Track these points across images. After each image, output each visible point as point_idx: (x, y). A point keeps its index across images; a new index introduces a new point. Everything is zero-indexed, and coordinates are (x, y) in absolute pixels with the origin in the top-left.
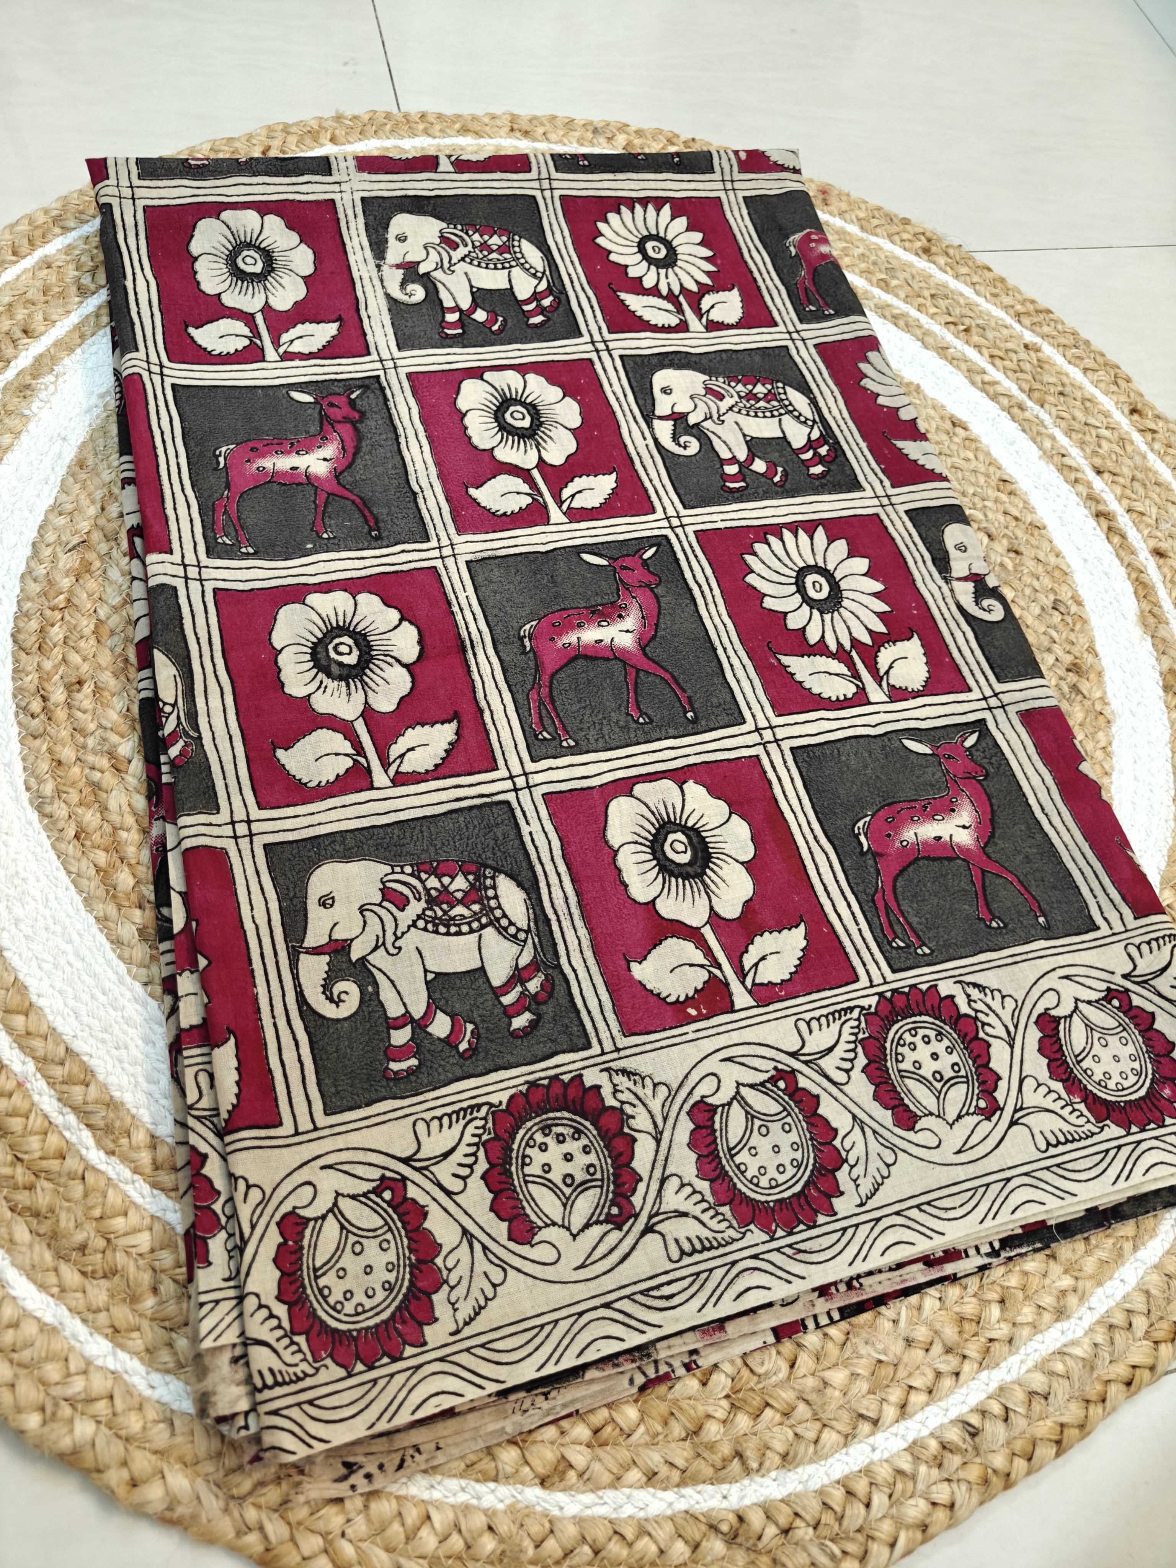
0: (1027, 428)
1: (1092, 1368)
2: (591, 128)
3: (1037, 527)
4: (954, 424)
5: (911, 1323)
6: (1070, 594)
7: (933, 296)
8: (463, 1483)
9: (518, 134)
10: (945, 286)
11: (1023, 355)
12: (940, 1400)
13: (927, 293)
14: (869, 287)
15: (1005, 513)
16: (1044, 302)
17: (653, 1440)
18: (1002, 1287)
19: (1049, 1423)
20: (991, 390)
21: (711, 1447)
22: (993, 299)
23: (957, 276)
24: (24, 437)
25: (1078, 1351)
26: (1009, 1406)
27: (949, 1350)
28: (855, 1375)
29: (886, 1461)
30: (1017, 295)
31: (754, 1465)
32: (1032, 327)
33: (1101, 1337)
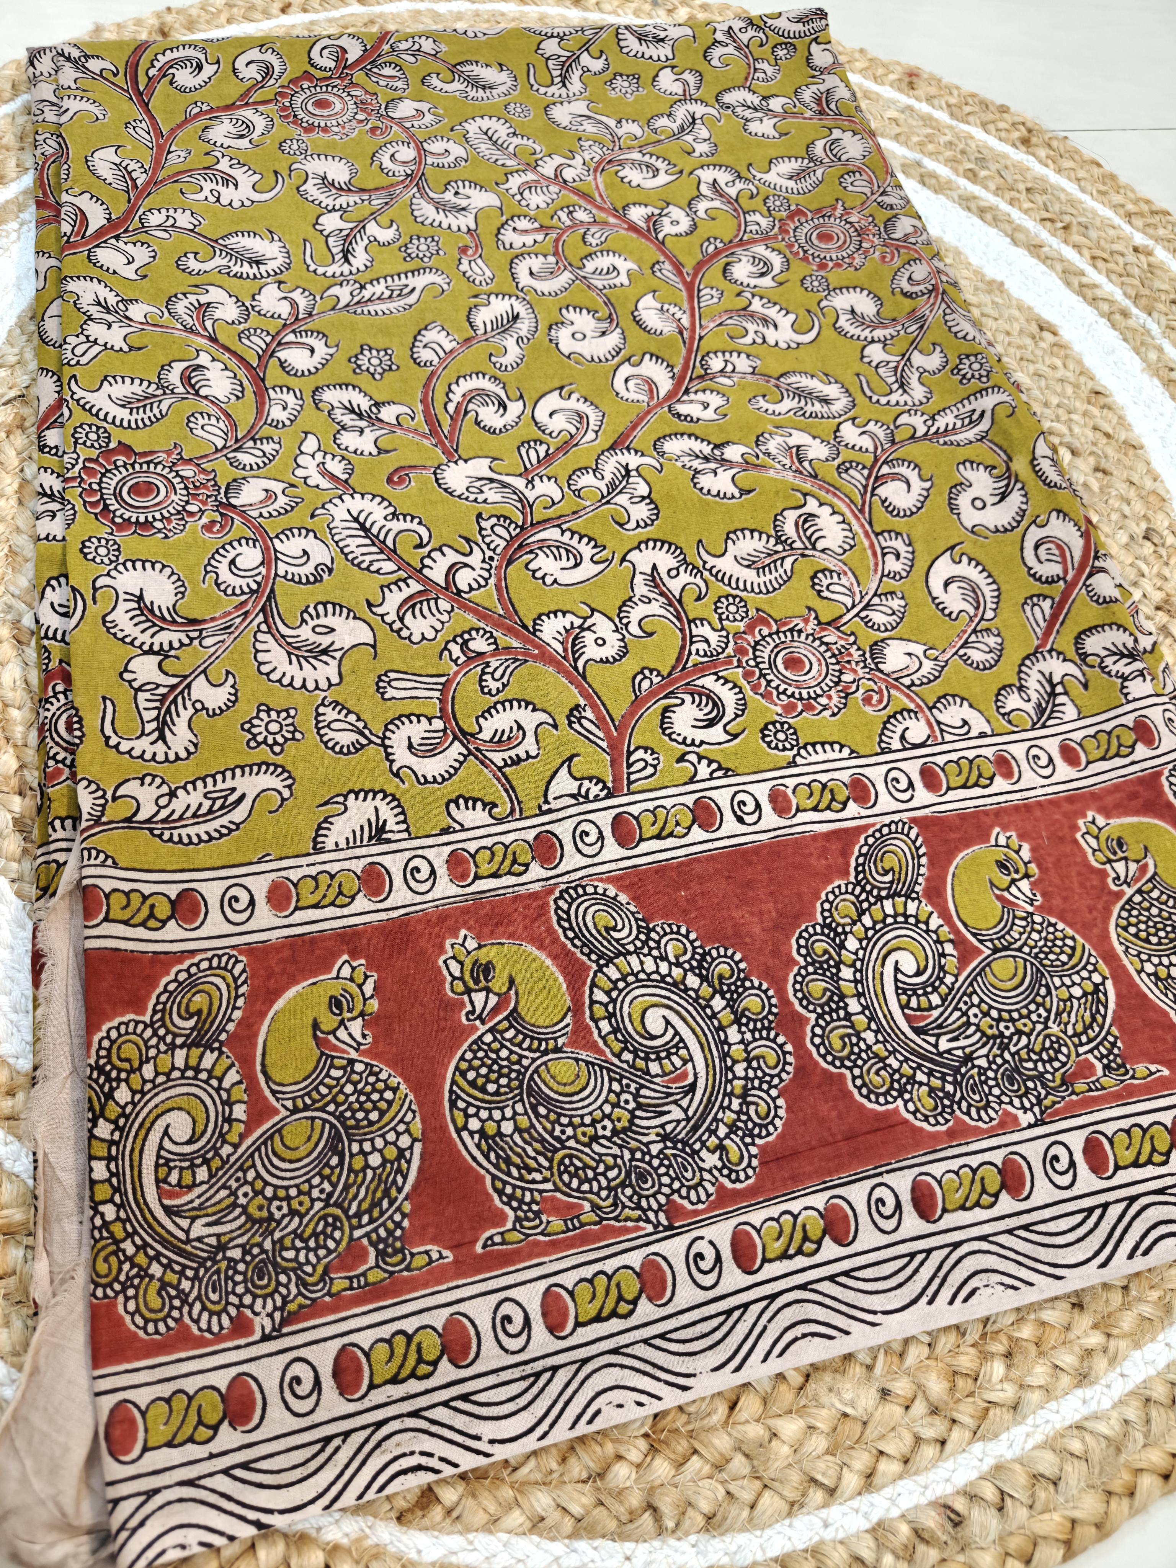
0: (1129, 335)
1: (1119, 1451)
3: (1133, 447)
4: (1041, 329)
5: (888, 1372)
6: (1166, 524)
7: (1028, 190)
10: (1043, 179)
11: (1131, 258)
12: (917, 1473)
13: (1021, 187)
14: (953, 177)
15: (1095, 428)
16: (1161, 203)
17: (545, 1479)
18: (1010, 1338)
20: (1089, 293)
21: (618, 1494)
22: (1100, 198)
23: (1059, 171)
25: (1102, 1428)
26: (1006, 1489)
27: (935, 1411)
28: (811, 1428)
29: (841, 1542)
30: (1130, 194)
31: (670, 1524)
32: (1144, 230)
33: (1132, 1413)
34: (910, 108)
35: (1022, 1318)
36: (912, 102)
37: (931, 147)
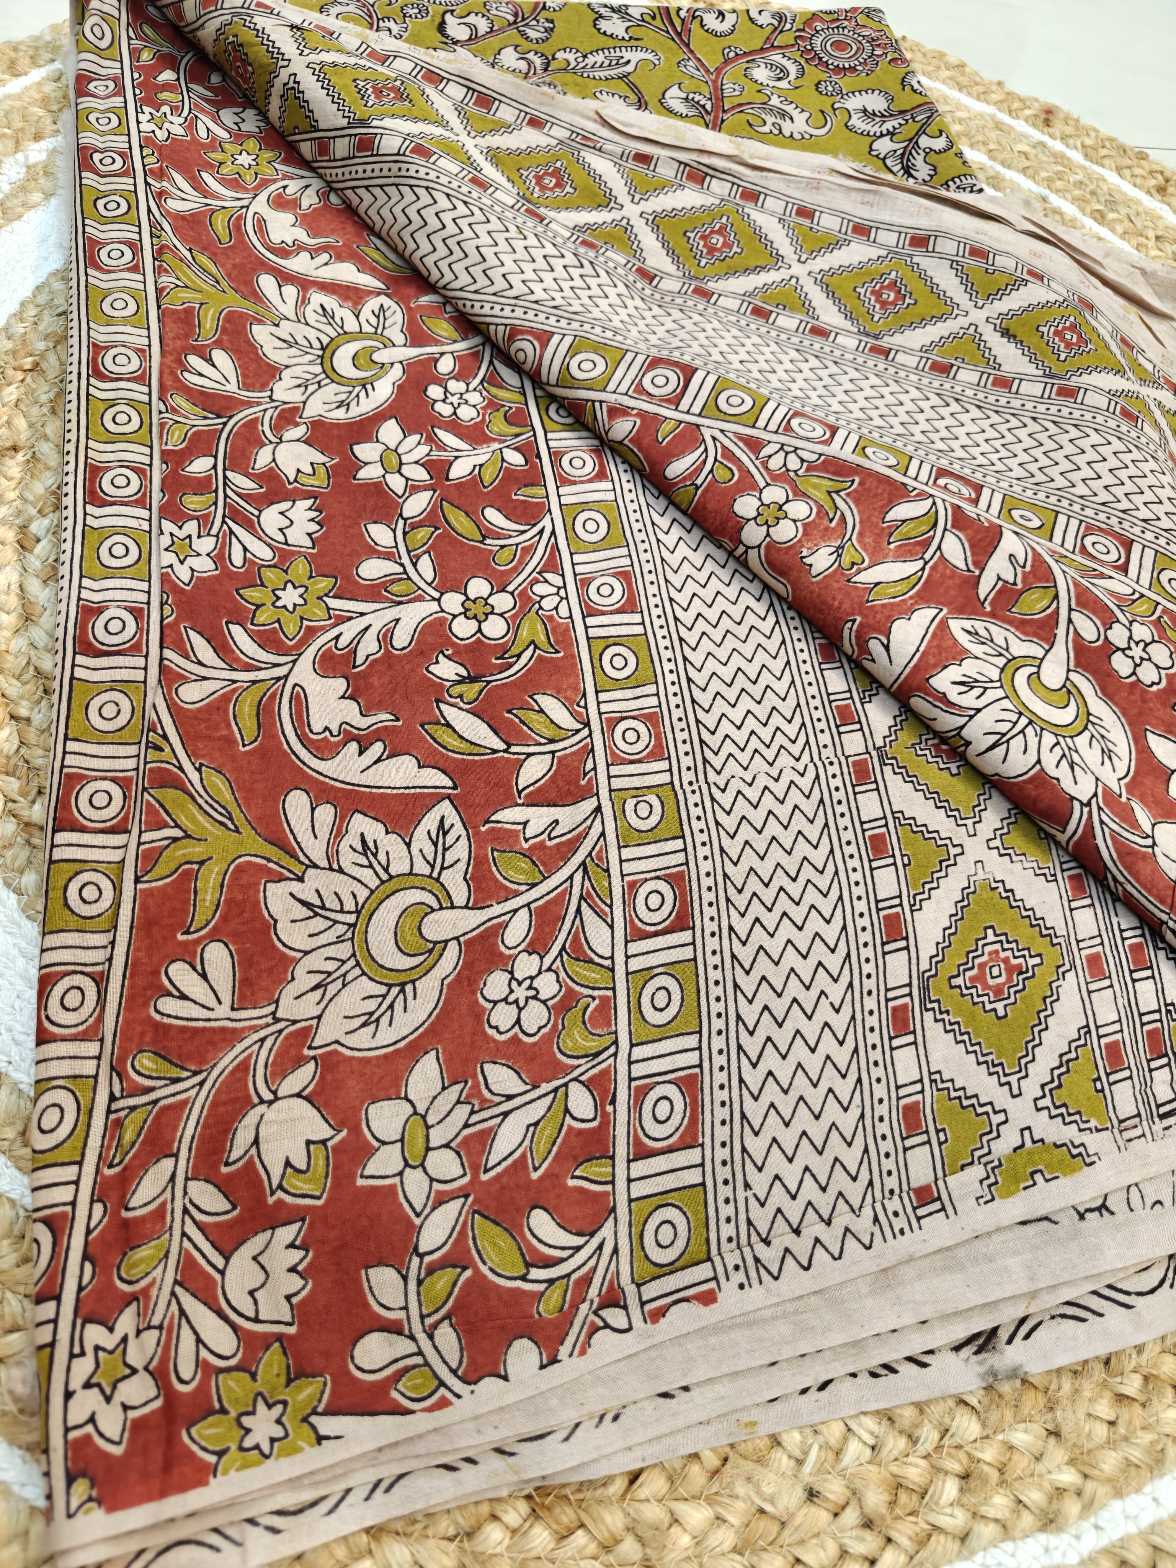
34: (1043, 145)
35: (987, 1437)
36: (1045, 139)
37: (1059, 184)
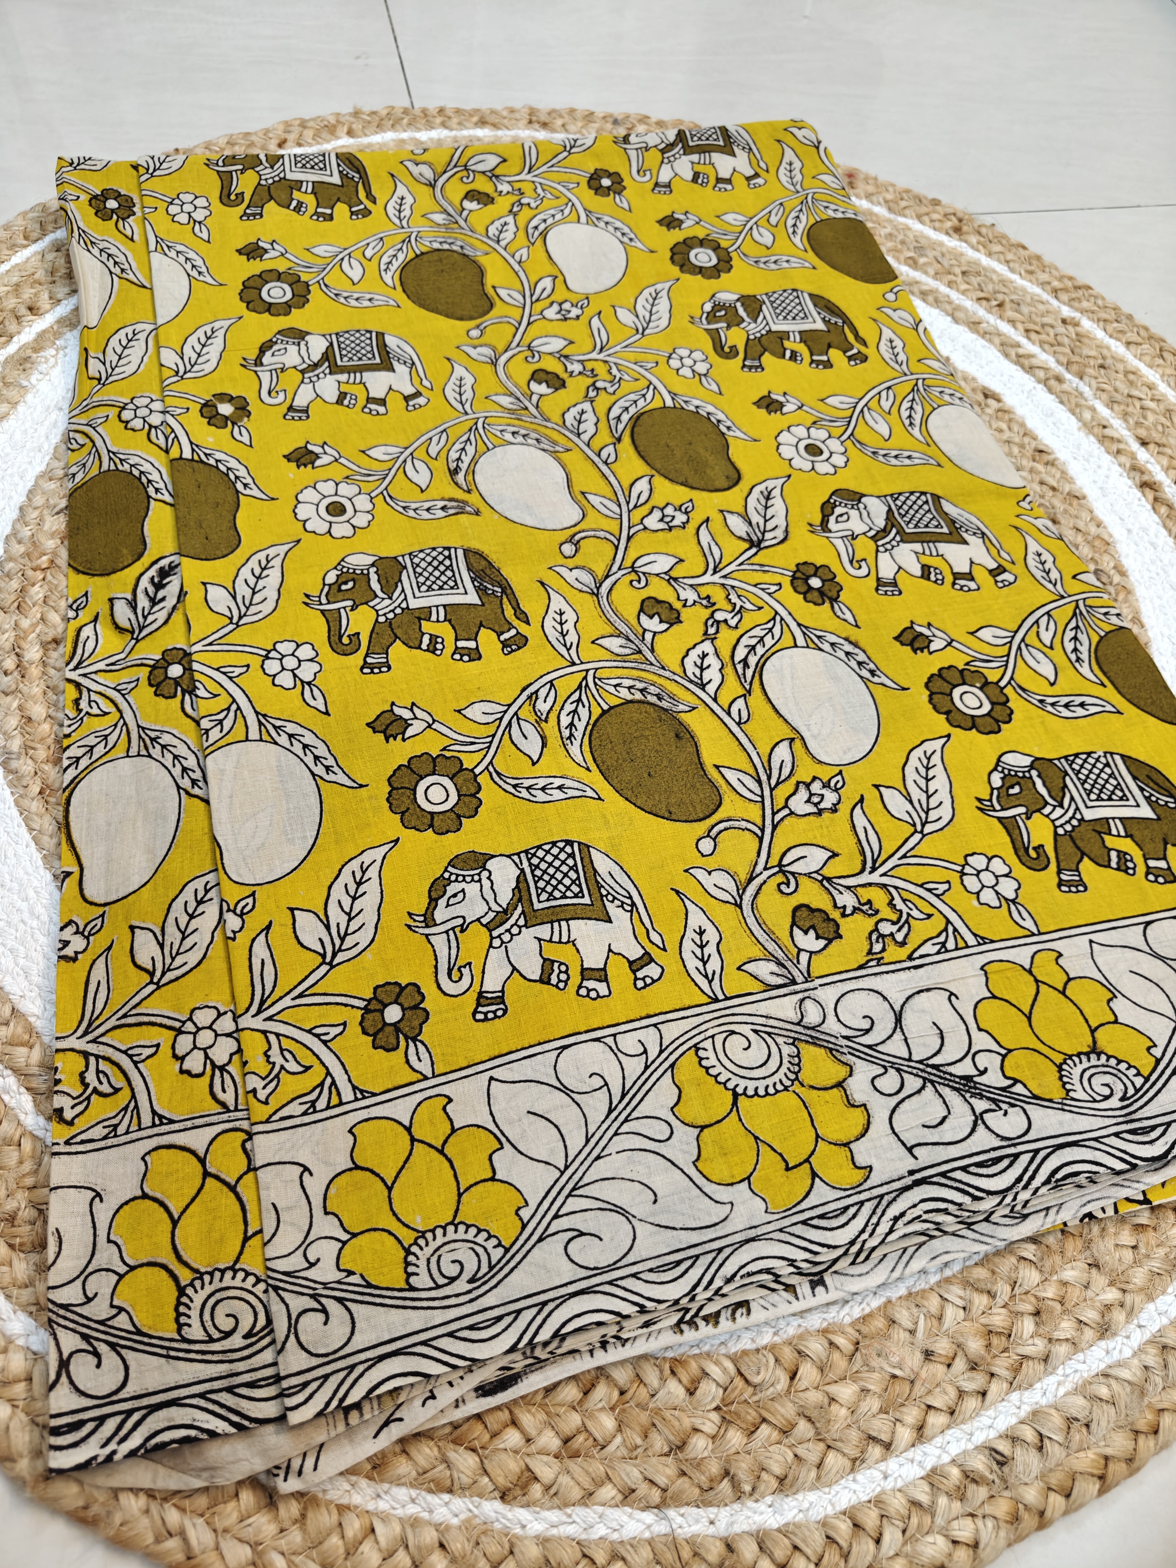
0: (1065, 399)
1: (1142, 1393)
2: (610, 120)
3: (1077, 497)
4: (986, 396)
5: (930, 1334)
6: (1112, 564)
7: (963, 273)
8: (414, 1493)
9: (537, 126)
10: (977, 263)
11: (1061, 329)
12: (962, 1422)
13: (957, 271)
15: (1042, 483)
16: (1083, 278)
17: (632, 1454)
19: (1091, 1454)
20: (1026, 362)
21: (698, 1464)
22: (1028, 276)
23: (990, 255)
24: (21, 408)
25: (1125, 1374)
26: (1044, 1432)
27: (973, 1366)
28: (865, 1391)
29: (900, 1491)
30: (1054, 272)
31: (747, 1488)
32: (1070, 303)
33: (1152, 1358)
